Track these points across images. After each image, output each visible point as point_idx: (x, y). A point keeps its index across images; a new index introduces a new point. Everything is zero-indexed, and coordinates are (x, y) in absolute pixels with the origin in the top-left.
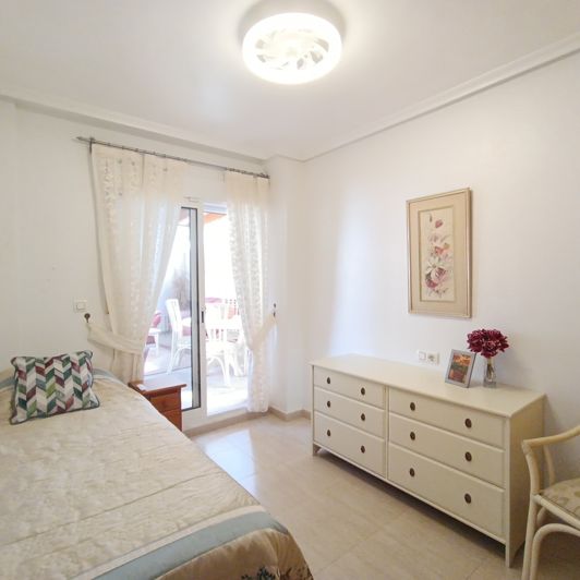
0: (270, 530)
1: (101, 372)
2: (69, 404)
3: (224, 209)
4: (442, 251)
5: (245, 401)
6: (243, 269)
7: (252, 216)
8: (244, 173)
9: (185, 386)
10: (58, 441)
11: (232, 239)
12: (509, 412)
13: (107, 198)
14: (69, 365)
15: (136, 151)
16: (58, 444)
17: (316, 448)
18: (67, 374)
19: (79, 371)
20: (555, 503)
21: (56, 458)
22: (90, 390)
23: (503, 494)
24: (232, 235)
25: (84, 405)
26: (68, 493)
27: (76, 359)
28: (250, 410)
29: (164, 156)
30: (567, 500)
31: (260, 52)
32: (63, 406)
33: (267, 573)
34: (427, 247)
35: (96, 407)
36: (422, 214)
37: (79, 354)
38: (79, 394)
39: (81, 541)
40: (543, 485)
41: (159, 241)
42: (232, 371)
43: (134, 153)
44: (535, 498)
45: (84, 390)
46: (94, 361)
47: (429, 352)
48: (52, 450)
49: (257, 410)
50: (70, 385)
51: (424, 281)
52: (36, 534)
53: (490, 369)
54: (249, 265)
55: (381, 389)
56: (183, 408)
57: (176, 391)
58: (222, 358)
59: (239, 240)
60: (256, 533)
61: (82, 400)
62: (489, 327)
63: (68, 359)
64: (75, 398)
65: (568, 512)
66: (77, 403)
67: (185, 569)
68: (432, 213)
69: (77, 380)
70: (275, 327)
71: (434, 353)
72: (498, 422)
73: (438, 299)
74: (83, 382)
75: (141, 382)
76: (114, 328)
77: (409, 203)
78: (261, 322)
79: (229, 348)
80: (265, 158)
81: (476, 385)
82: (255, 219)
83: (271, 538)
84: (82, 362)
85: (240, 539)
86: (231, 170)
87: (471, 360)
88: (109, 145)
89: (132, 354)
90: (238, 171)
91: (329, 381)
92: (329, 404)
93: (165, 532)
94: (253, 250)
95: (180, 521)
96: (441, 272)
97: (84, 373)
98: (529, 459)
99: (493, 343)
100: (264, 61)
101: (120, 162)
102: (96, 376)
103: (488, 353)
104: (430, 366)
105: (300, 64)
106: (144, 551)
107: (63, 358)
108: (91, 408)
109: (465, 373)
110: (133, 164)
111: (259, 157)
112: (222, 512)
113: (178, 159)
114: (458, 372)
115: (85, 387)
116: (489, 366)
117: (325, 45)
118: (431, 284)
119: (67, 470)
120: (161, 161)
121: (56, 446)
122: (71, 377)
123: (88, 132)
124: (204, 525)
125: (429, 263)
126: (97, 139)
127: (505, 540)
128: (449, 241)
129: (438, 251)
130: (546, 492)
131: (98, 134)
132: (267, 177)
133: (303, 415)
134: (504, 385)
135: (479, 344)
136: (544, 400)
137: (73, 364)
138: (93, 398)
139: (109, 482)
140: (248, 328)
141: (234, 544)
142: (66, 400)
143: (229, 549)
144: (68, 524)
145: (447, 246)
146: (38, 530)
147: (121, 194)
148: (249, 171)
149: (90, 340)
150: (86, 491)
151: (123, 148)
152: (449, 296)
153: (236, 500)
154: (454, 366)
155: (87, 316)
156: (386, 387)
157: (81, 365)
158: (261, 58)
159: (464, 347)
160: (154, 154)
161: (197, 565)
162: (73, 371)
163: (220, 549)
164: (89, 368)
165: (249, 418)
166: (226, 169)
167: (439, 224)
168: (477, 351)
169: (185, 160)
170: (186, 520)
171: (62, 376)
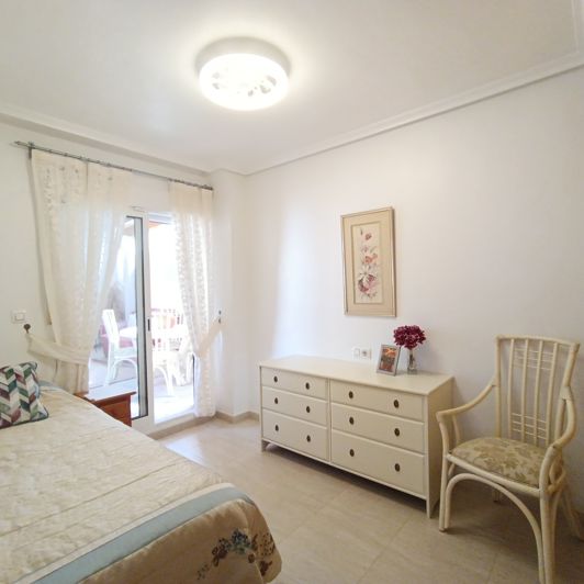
0: (240, 501)
1: (47, 384)
2: (15, 417)
3: (169, 218)
4: (371, 260)
5: (193, 407)
6: (189, 278)
7: (197, 226)
8: (189, 184)
9: (134, 393)
10: (13, 452)
11: (178, 248)
12: (426, 391)
13: (49, 205)
14: (13, 378)
15: (80, 159)
16: (14, 454)
17: (265, 444)
18: (13, 386)
19: (24, 383)
20: (460, 458)
21: (15, 466)
22: (38, 401)
23: (423, 459)
24: (178, 245)
25: (32, 417)
26: (41, 493)
27: (20, 370)
28: (197, 415)
29: (109, 165)
30: (468, 454)
31: (215, 81)
32: (9, 419)
33: (240, 535)
34: (359, 256)
35: (45, 418)
36: (354, 228)
37: (23, 365)
38: (26, 406)
39: (68, 527)
40: (452, 446)
41: (104, 250)
42: (174, 380)
43: (77, 161)
44: (446, 456)
45: (31, 402)
46: (39, 372)
47: (362, 349)
48: (8, 460)
49: (204, 415)
50: (16, 397)
51: (357, 286)
52: (20, 528)
53: (412, 359)
54: (195, 274)
55: (323, 383)
56: (132, 416)
57: (126, 399)
58: (164, 367)
59: (185, 249)
60: (229, 503)
61: (29, 411)
62: (410, 324)
63: (11, 371)
64: (22, 411)
65: (469, 463)
66: (25, 415)
67: (173, 535)
68: (363, 227)
69: (23, 392)
70: (220, 333)
71: (367, 349)
72: (419, 400)
73: (369, 301)
74: (30, 394)
75: (87, 393)
76: (57, 339)
77: (343, 218)
78: (207, 328)
79: (171, 357)
80: (209, 171)
81: (402, 373)
82: (200, 229)
83: (242, 506)
84: (27, 373)
85: (217, 509)
86: (176, 181)
87: (397, 352)
88: (50, 152)
89: (78, 365)
90: (183, 182)
91: (276, 380)
92: (276, 401)
93: (149, 510)
94: (198, 259)
95: (160, 500)
96: (371, 278)
97: (30, 385)
98: (442, 426)
99: (413, 337)
100: (217, 88)
101: (63, 169)
102: (43, 388)
103: (410, 345)
104: (363, 360)
105: (251, 93)
106: (133, 526)
107: (6, 370)
108: (38, 420)
109: (392, 363)
110: (77, 171)
111: (203, 169)
112: (197, 489)
113: (123, 168)
114: (387, 364)
115: (33, 398)
116: (411, 356)
117: (273, 81)
118: (363, 289)
119: (33, 475)
120: (105, 170)
121: (12, 456)
122: (16, 389)
123: (27, 137)
124: (184, 500)
125: (361, 271)
126: (36, 144)
127: (425, 496)
128: (377, 251)
129: (368, 260)
130: (455, 450)
131: (38, 140)
132: (211, 189)
133: (250, 417)
134: (423, 372)
135: (403, 338)
136: (452, 380)
137: (17, 376)
138: (41, 409)
139: (80, 479)
140: (194, 335)
141: (212, 513)
142: (12, 412)
143: (208, 516)
144: (50, 516)
145: (375, 256)
146: (21, 525)
147: (63, 202)
148: (193, 182)
149: (31, 352)
150: (58, 490)
151: (66, 155)
152: (378, 299)
153: (208, 480)
154: (384, 358)
155: (27, 327)
156: (328, 380)
157: (26, 376)
158: (216, 86)
159: (391, 341)
160: (98, 162)
161: (182, 532)
162: (18, 383)
163: (201, 517)
164: (35, 379)
165: (198, 422)
166: (171, 180)
167: (368, 237)
168: (401, 344)
169: (131, 170)
170: (167, 499)
171: (6, 389)
